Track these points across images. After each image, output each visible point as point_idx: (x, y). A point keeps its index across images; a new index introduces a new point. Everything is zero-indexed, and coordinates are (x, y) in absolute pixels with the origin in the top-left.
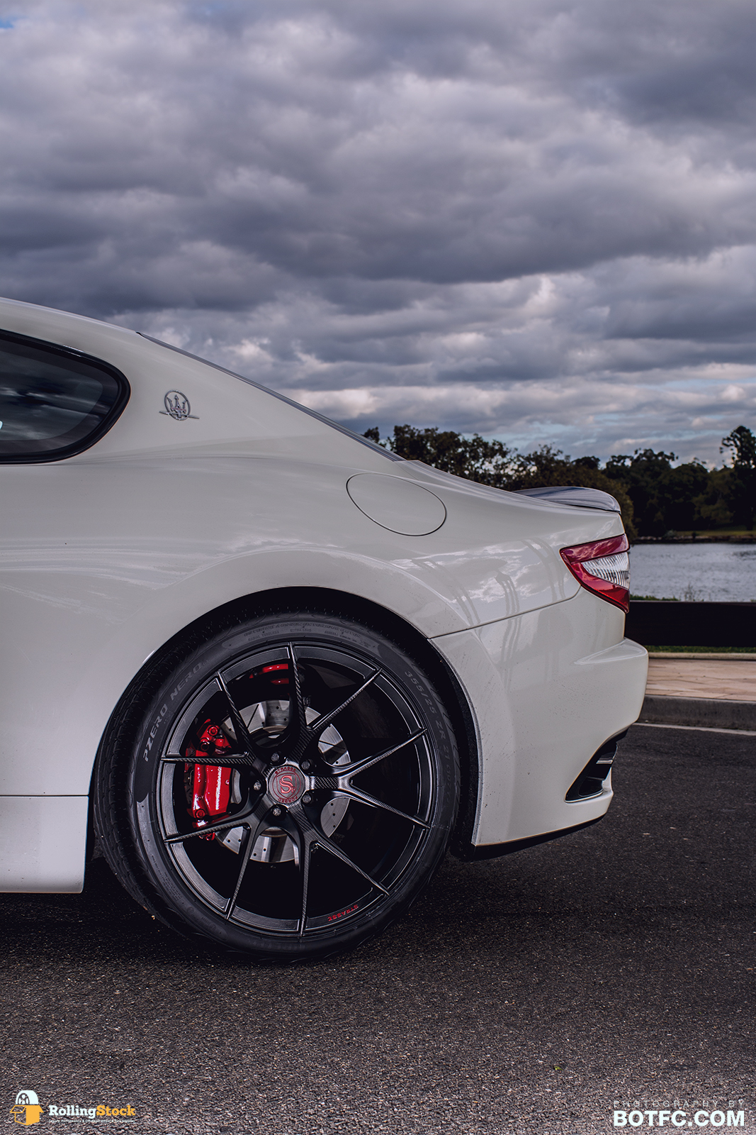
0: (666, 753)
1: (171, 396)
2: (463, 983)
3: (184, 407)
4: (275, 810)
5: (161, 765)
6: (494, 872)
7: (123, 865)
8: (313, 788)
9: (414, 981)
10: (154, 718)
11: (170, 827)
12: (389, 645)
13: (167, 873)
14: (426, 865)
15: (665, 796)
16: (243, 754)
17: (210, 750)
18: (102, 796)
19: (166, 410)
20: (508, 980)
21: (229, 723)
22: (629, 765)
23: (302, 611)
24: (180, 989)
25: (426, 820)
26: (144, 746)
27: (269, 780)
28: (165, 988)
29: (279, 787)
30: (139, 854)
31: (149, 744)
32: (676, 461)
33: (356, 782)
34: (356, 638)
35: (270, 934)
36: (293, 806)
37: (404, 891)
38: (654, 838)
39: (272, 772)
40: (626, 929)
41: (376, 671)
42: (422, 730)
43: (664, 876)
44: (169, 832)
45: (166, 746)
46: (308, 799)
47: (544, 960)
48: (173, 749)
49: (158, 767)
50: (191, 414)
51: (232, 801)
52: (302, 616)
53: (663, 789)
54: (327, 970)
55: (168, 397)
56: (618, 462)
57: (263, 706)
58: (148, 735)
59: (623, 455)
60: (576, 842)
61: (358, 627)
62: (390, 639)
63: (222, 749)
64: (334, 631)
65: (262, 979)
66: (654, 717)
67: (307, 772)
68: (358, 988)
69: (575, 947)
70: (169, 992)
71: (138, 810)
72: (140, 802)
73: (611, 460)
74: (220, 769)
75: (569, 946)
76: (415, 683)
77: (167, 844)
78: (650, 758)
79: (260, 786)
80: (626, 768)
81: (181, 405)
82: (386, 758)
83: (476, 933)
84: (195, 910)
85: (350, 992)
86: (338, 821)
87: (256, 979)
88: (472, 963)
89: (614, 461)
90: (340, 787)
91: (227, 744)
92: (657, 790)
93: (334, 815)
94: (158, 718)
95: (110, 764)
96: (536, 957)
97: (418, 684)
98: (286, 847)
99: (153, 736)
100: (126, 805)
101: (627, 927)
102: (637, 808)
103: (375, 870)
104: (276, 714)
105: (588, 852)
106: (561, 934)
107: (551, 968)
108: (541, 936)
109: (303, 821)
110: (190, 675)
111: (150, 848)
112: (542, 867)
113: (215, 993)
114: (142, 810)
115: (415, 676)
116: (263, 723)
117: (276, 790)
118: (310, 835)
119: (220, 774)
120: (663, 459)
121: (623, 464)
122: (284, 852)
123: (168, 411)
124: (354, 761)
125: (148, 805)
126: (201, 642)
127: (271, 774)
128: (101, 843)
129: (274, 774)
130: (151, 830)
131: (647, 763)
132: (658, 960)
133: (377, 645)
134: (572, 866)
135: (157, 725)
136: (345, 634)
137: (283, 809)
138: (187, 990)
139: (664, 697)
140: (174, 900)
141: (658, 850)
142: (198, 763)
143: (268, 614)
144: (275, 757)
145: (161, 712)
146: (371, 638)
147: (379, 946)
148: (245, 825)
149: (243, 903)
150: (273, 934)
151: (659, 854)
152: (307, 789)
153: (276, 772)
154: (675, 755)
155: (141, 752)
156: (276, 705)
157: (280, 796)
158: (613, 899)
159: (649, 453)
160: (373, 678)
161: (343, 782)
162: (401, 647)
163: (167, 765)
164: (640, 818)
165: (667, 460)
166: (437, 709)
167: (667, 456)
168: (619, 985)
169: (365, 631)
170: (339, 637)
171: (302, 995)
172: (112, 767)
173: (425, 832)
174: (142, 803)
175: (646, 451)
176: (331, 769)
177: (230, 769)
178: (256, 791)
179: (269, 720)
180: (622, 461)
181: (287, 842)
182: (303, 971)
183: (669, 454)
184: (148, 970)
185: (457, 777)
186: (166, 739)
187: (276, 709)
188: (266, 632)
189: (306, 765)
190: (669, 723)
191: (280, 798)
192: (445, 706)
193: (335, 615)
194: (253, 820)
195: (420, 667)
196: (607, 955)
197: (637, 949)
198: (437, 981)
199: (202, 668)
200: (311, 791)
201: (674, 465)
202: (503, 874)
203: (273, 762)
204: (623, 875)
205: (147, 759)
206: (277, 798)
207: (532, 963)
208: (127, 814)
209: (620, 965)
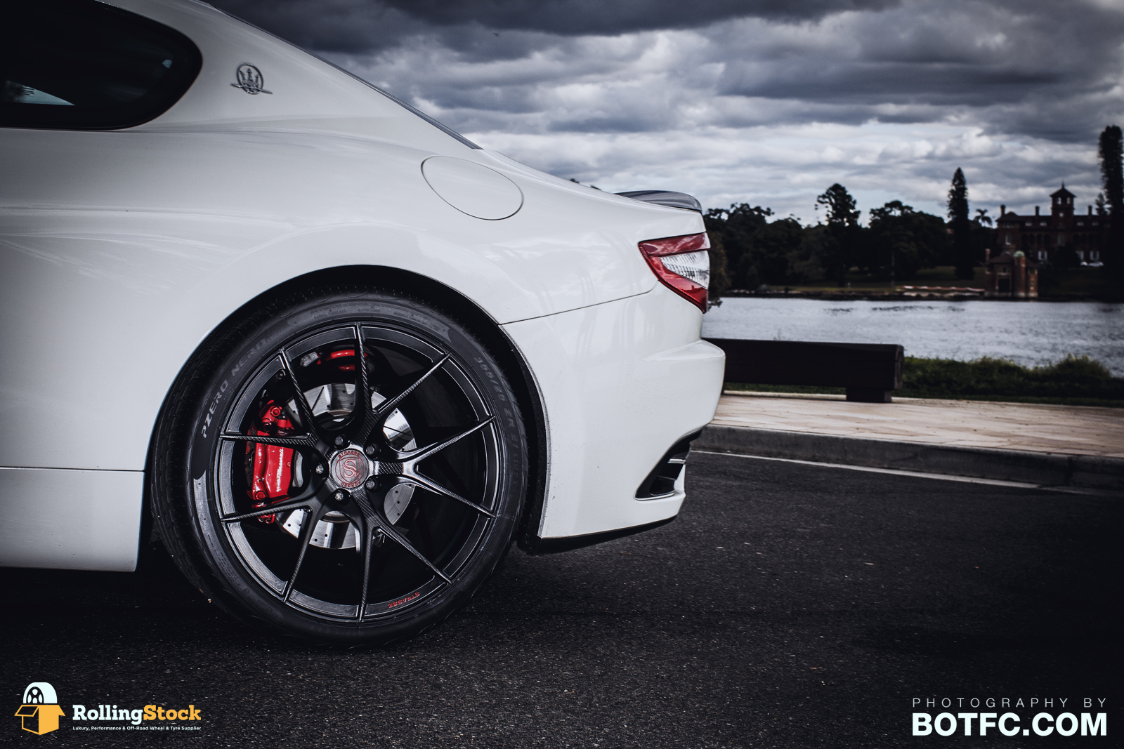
0: (746, 479)
1: (244, 70)
2: (523, 673)
3: (257, 81)
4: (338, 495)
5: (219, 443)
6: (565, 576)
7: (178, 545)
8: (377, 474)
9: (474, 670)
10: (214, 394)
11: (227, 506)
12: (460, 330)
13: (224, 554)
14: (490, 554)
15: (742, 516)
16: (306, 435)
17: (273, 430)
18: (159, 475)
19: (237, 82)
20: (569, 671)
21: (292, 405)
22: (708, 488)
23: (371, 291)
24: (233, 670)
25: (492, 509)
26: (203, 422)
27: (332, 463)
28: (218, 669)
29: (342, 471)
30: (194, 532)
31: (208, 420)
32: (772, 216)
33: (422, 468)
34: (425, 321)
35: (328, 619)
36: (357, 491)
37: (467, 580)
38: (728, 552)
39: (336, 456)
40: (693, 630)
41: (445, 356)
42: (490, 417)
43: (735, 585)
44: (226, 512)
45: (226, 422)
46: (371, 485)
47: (608, 655)
48: (233, 427)
49: (216, 447)
50: (264, 88)
51: (294, 485)
52: (370, 296)
53: (740, 510)
54: (386, 657)
55: (241, 69)
56: (715, 215)
57: (329, 389)
58: (207, 411)
59: (720, 208)
60: (649, 552)
61: (427, 310)
62: (460, 323)
63: (285, 430)
64: (403, 312)
65: (318, 664)
66: (736, 447)
67: (372, 457)
68: (416, 674)
69: (641, 644)
70: (222, 673)
71: (195, 487)
72: (197, 479)
73: (708, 213)
74: (282, 451)
75: (634, 643)
76: (486, 369)
77: (224, 523)
78: (729, 482)
79: (322, 469)
80: (704, 490)
81: (254, 79)
82: (452, 444)
83: (540, 629)
84: (252, 592)
85: (408, 677)
86: (402, 508)
87: (312, 663)
88: (534, 656)
89: (711, 214)
90: (405, 473)
91: (290, 425)
92: (734, 510)
93: (398, 502)
94: (218, 394)
95: (167, 441)
96: (600, 652)
97: (488, 371)
98: (348, 533)
99: (212, 412)
100: (183, 483)
101: (694, 628)
102: (713, 525)
103: (439, 559)
104: (342, 398)
105: (661, 562)
106: (627, 632)
107: (614, 662)
108: (607, 634)
109: (366, 507)
110: (253, 352)
111: (206, 526)
112: (613, 573)
113: (269, 675)
114: (199, 486)
115: (485, 362)
116: (328, 406)
117: (338, 474)
118: (372, 521)
119: (281, 455)
120: (759, 215)
121: (719, 217)
122: (346, 538)
123: (240, 84)
124: (419, 446)
125: (205, 482)
126: (265, 319)
127: (334, 458)
128: (158, 524)
129: (338, 458)
130: (208, 509)
131: (726, 486)
132: (722, 658)
133: (447, 328)
134: (643, 573)
135: (217, 402)
136: (415, 317)
137: (345, 493)
138: (240, 671)
139: (746, 428)
140: (230, 581)
141: (730, 561)
142: (258, 442)
143: (336, 293)
144: (339, 441)
145: (221, 388)
146: (441, 321)
147: (441, 637)
148: (306, 508)
149: (301, 587)
150: (331, 619)
151: (730, 566)
152: (371, 475)
153: (340, 456)
154: (754, 481)
155: (200, 427)
156: (343, 389)
157: (343, 480)
158: (682, 603)
159: (745, 207)
160: (441, 362)
161: (408, 467)
162: (471, 333)
163: (226, 443)
164: (715, 533)
165: (763, 214)
166: (507, 397)
167: (763, 211)
168: (682, 679)
169: (435, 314)
170: (408, 319)
171: (358, 679)
172: (169, 443)
173: (490, 521)
174: (199, 481)
175: (743, 205)
176: (396, 455)
177: (292, 450)
178: (318, 474)
179: (335, 404)
180: (718, 215)
181: (349, 528)
182: (362, 658)
183: (765, 209)
184: (202, 652)
185: (525, 467)
186: (226, 416)
187: (342, 393)
188: (333, 310)
189: (371, 450)
190: (751, 454)
191: (343, 483)
192: (515, 394)
193: (405, 297)
194: (314, 503)
195: (491, 353)
196: (672, 653)
197: (703, 648)
198: (497, 670)
199: (265, 345)
200: (374, 476)
201: (770, 220)
202: (574, 578)
203: (336, 445)
204: (694, 583)
205: (205, 436)
206: (339, 482)
207: (596, 657)
208: (184, 490)
209: (684, 662)
